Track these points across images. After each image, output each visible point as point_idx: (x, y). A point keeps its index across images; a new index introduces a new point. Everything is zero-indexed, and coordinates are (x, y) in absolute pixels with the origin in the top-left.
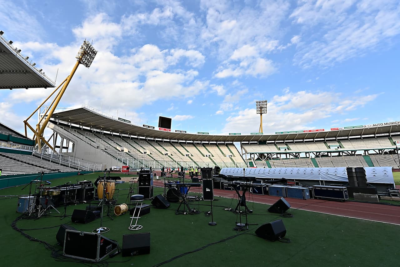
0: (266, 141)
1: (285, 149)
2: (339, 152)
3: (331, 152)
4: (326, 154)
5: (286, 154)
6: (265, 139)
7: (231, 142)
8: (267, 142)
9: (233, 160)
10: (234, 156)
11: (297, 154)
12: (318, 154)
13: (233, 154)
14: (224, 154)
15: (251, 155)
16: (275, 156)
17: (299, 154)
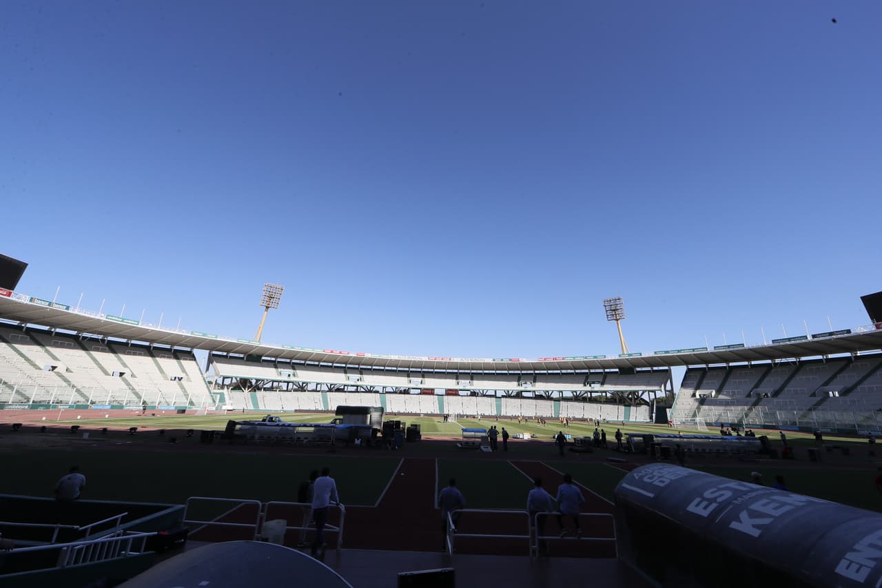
0: (261, 356)
1: (289, 375)
2: (357, 386)
3: (348, 386)
4: (342, 387)
5: (288, 382)
6: (260, 352)
7: (189, 349)
8: (263, 358)
9: (185, 389)
10: (189, 380)
11: (304, 385)
12: (332, 386)
13: (187, 375)
14: (164, 373)
15: (225, 380)
16: (269, 385)
17: (307, 385)
